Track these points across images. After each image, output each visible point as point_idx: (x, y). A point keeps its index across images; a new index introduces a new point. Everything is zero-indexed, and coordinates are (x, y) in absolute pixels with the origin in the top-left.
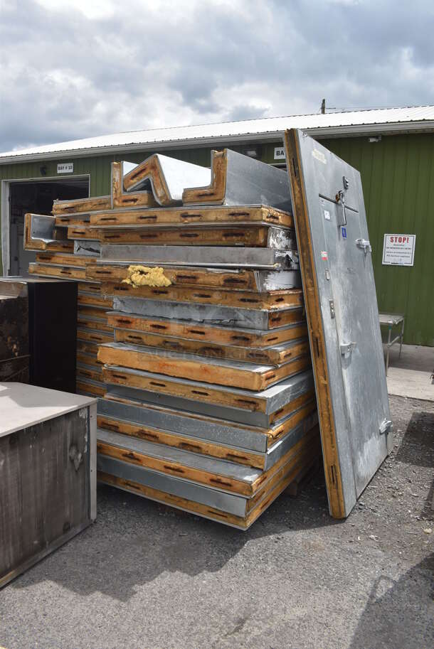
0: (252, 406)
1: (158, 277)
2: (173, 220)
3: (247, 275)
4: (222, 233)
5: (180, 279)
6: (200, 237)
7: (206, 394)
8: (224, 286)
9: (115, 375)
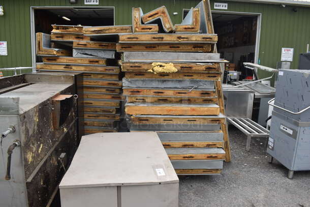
0: (218, 122)
1: (171, 68)
2: (173, 39)
3: (216, 66)
4: (192, 46)
5: (183, 69)
6: (181, 48)
7: (195, 121)
8: (205, 71)
9: (140, 120)
